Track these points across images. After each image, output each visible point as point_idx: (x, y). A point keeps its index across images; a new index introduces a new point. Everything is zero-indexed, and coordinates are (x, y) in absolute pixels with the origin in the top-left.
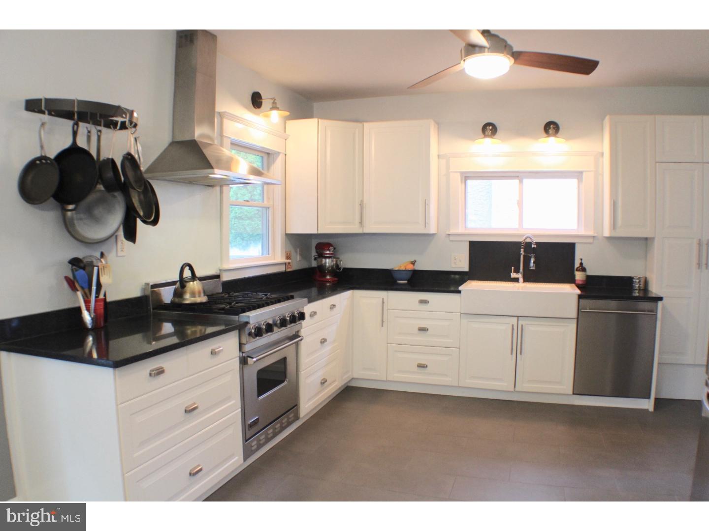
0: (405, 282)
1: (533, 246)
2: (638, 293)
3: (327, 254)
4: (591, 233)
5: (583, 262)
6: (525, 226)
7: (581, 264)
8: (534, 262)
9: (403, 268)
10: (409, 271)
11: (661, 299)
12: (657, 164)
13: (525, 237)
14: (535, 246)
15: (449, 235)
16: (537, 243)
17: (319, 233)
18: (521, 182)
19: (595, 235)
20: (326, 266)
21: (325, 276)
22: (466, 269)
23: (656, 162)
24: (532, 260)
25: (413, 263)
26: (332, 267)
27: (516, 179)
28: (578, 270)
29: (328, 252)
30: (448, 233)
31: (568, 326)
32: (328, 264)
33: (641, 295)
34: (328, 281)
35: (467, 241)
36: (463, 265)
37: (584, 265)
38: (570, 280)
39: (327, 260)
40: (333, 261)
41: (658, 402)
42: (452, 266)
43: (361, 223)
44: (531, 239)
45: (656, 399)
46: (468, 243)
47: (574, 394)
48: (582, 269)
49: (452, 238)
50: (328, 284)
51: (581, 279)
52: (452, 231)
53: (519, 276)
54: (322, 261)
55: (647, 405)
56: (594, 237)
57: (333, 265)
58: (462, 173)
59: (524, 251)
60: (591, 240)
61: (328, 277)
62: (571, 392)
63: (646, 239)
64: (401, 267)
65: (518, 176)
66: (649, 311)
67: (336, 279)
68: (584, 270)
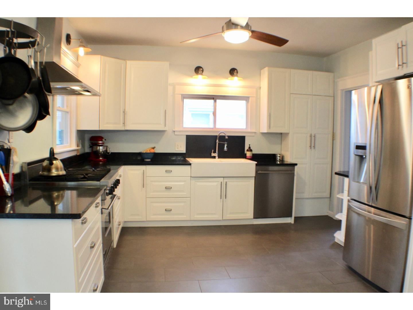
0: (149, 160)
1: (226, 138)
2: (279, 162)
3: (100, 143)
4: (254, 131)
5: (250, 146)
6: (218, 126)
7: (250, 147)
8: (227, 147)
9: (149, 152)
10: (152, 153)
11: (296, 164)
12: (291, 95)
13: (220, 132)
14: (227, 138)
15: (174, 131)
16: (228, 136)
17: (100, 129)
18: (215, 101)
19: (256, 131)
20: (99, 151)
21: (99, 157)
22: (184, 152)
23: (290, 94)
24: (226, 145)
25: (154, 148)
26: (103, 152)
27: (212, 99)
28: (247, 151)
29: (101, 142)
30: (174, 130)
31: (250, 181)
32: (101, 150)
33: (281, 163)
34: (101, 161)
35: (184, 135)
36: (182, 149)
37: (251, 148)
38: (244, 156)
39: (101, 148)
40: (104, 148)
41: (296, 219)
42: (176, 150)
43: (124, 123)
44: (224, 133)
45: (295, 218)
46: (185, 136)
47: (254, 218)
48: (250, 150)
49: (176, 133)
50: (101, 163)
51: (250, 156)
52: (176, 129)
53: (216, 155)
54: (97, 148)
55: (290, 220)
56: (255, 133)
57: (104, 151)
58: (182, 95)
59: (219, 141)
60: (253, 135)
61: (101, 159)
62: (252, 217)
63: (281, 134)
64: (147, 151)
65: (214, 98)
66: (290, 171)
67: (106, 160)
68: (251, 151)
